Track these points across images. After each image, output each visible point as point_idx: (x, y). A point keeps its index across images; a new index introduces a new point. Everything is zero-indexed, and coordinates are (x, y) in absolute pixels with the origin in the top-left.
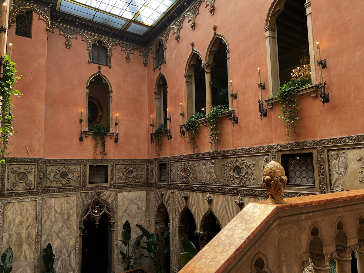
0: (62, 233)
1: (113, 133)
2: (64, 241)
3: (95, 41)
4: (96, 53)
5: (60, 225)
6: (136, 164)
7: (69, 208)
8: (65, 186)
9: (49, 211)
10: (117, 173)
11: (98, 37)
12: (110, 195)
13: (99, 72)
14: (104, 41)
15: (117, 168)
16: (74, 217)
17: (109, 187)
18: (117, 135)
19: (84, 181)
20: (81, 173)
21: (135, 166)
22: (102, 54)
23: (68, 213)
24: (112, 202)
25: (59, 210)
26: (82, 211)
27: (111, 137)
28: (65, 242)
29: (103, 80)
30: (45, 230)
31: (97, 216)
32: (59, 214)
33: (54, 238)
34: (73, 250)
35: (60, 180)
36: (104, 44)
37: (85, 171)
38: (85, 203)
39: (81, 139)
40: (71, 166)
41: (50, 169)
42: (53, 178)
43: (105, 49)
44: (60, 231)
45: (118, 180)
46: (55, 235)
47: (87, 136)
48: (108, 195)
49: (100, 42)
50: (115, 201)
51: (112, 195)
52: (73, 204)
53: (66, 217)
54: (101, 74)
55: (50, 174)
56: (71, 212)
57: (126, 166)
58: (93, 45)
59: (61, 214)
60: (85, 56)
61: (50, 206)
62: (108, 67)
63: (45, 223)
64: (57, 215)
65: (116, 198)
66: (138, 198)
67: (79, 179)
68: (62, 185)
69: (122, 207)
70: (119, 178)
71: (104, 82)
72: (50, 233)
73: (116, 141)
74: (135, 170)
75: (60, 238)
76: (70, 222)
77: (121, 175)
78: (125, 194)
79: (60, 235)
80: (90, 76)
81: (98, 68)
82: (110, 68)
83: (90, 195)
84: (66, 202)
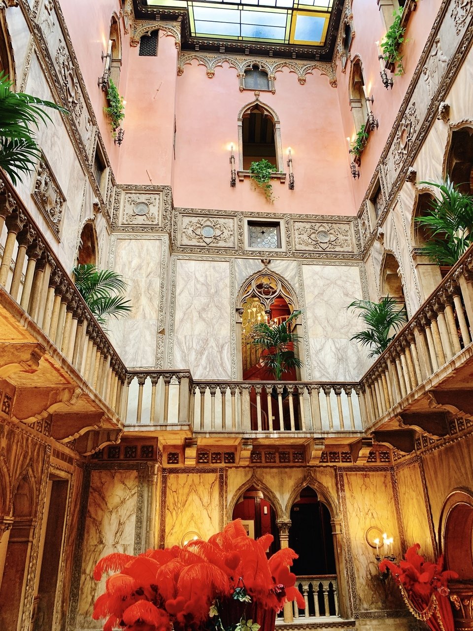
0: (207, 314)
1: (285, 174)
2: (211, 327)
3: (249, 66)
4: (252, 82)
5: (204, 300)
6: (332, 223)
7: (218, 279)
8: (210, 245)
9: (186, 279)
10: (297, 234)
11: (252, 60)
12: (287, 267)
13: (257, 100)
14: (262, 63)
15: (296, 227)
16: (226, 293)
17: (284, 254)
18: (292, 176)
19: (241, 241)
20: (236, 229)
21: (330, 225)
22: (261, 81)
23: (217, 286)
24: (293, 278)
25: (202, 280)
26: (239, 285)
27: (282, 181)
28: (213, 328)
29: (265, 111)
30: (180, 303)
31: (267, 299)
32: (203, 284)
33: (195, 319)
34: (226, 343)
35: (203, 237)
36: (262, 67)
37: (240, 227)
38: (244, 274)
39: (233, 184)
40: (218, 219)
41: (188, 222)
42: (192, 234)
43: (264, 74)
44: (204, 309)
45: (300, 246)
46: (196, 314)
47: (242, 179)
48: (283, 267)
49: (256, 67)
50: (297, 277)
51: (291, 267)
52: (223, 274)
53: (213, 291)
54: (261, 102)
55: (187, 227)
56: (221, 285)
57: (313, 224)
58: (246, 72)
59: (206, 285)
60: (236, 83)
61: (187, 271)
62: (271, 93)
63: (180, 294)
64: (199, 286)
65: (300, 274)
66: (344, 278)
67: (232, 238)
68: (205, 245)
69: (312, 288)
70: (301, 242)
71: (266, 113)
72: (189, 310)
73: (292, 187)
74: (332, 231)
75: (204, 320)
76: (220, 299)
77: (305, 237)
78: (317, 268)
79: (204, 316)
80: (243, 106)
81: (255, 95)
82: (274, 93)
83: (252, 263)
84: (212, 269)
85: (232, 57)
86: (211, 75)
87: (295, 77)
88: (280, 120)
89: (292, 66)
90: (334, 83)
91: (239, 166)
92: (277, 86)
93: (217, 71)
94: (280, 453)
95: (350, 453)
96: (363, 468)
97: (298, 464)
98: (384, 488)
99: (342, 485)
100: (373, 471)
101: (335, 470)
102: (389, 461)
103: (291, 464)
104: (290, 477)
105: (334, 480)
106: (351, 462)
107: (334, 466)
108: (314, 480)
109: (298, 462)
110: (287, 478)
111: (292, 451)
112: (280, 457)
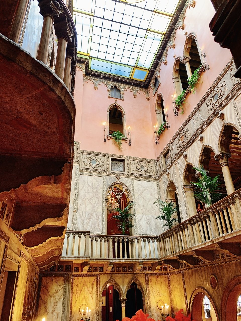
0: (92, 201)
1: (127, 139)
2: (94, 207)
3: (113, 86)
4: (114, 93)
5: (91, 194)
6: (146, 162)
7: (98, 185)
8: (94, 169)
9: (83, 184)
10: (131, 166)
11: (114, 84)
12: (127, 181)
13: (116, 102)
14: (118, 85)
15: (131, 163)
16: (101, 191)
17: (126, 175)
18: (130, 140)
19: (108, 167)
20: (106, 162)
21: (145, 163)
22: (117, 93)
23: (97, 188)
24: (130, 186)
25: (90, 184)
26: (106, 188)
27: (126, 141)
28: (95, 208)
29: (119, 108)
30: (81, 196)
31: (119, 195)
32: (91, 187)
33: (87, 203)
34: (101, 215)
35: (91, 164)
36: (118, 87)
37: (108, 161)
38: (109, 183)
39: (105, 141)
40: (98, 157)
41: (85, 157)
42: (86, 163)
43: (119, 91)
44: (91, 199)
45: (133, 171)
46: (87, 201)
47: (109, 139)
48: (125, 181)
49: (115, 87)
50: (131, 186)
51: (129, 181)
52: (100, 182)
53: (95, 190)
54: (117, 104)
55: (85, 159)
56: (99, 187)
57: (138, 162)
58: (111, 89)
59: (92, 187)
60: (107, 94)
61: (84, 180)
62: (122, 100)
63: (80, 191)
64: (89, 188)
65: (132, 184)
66: (150, 187)
67: (104, 166)
68: (92, 168)
69: (137, 191)
70: (133, 170)
71: (119, 109)
72: (84, 199)
73: (130, 145)
74: (146, 166)
75: (91, 204)
76: (98, 194)
77: (135, 167)
78: (140, 182)
79: (91, 202)
80: (110, 105)
81: (115, 100)
82: (123, 100)
83: (112, 178)
84: (95, 180)
85: (105, 81)
86: (96, 88)
87: (132, 94)
88: (125, 113)
89: (131, 88)
90: (148, 99)
91: (108, 133)
92: (125, 97)
93: (99, 87)
94: (123, 267)
95: (152, 267)
96: (156, 274)
97: (130, 272)
98: (165, 283)
99: (148, 282)
100: (161, 275)
101: (145, 275)
102: (167, 271)
103: (127, 272)
104: (127, 278)
105: (145, 280)
106: (152, 271)
107: (145, 273)
108: (136, 279)
109: (130, 271)
110: (125, 279)
111: (128, 266)
112: (123, 269)
